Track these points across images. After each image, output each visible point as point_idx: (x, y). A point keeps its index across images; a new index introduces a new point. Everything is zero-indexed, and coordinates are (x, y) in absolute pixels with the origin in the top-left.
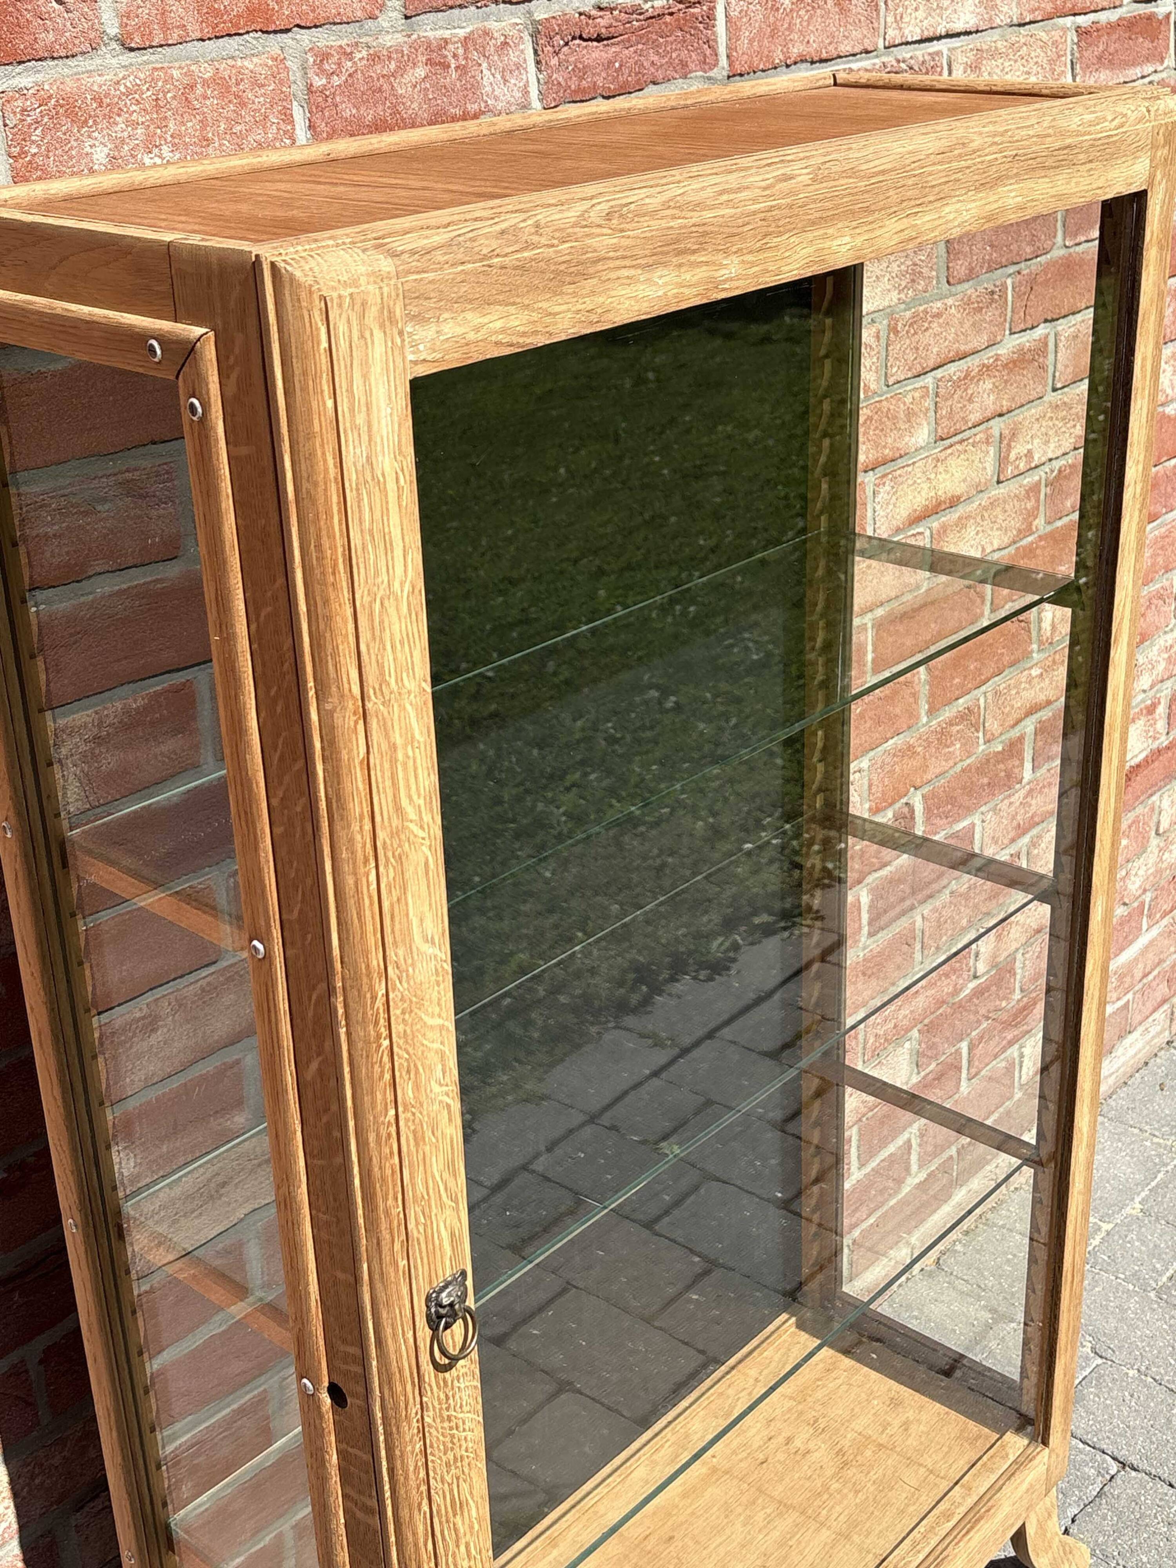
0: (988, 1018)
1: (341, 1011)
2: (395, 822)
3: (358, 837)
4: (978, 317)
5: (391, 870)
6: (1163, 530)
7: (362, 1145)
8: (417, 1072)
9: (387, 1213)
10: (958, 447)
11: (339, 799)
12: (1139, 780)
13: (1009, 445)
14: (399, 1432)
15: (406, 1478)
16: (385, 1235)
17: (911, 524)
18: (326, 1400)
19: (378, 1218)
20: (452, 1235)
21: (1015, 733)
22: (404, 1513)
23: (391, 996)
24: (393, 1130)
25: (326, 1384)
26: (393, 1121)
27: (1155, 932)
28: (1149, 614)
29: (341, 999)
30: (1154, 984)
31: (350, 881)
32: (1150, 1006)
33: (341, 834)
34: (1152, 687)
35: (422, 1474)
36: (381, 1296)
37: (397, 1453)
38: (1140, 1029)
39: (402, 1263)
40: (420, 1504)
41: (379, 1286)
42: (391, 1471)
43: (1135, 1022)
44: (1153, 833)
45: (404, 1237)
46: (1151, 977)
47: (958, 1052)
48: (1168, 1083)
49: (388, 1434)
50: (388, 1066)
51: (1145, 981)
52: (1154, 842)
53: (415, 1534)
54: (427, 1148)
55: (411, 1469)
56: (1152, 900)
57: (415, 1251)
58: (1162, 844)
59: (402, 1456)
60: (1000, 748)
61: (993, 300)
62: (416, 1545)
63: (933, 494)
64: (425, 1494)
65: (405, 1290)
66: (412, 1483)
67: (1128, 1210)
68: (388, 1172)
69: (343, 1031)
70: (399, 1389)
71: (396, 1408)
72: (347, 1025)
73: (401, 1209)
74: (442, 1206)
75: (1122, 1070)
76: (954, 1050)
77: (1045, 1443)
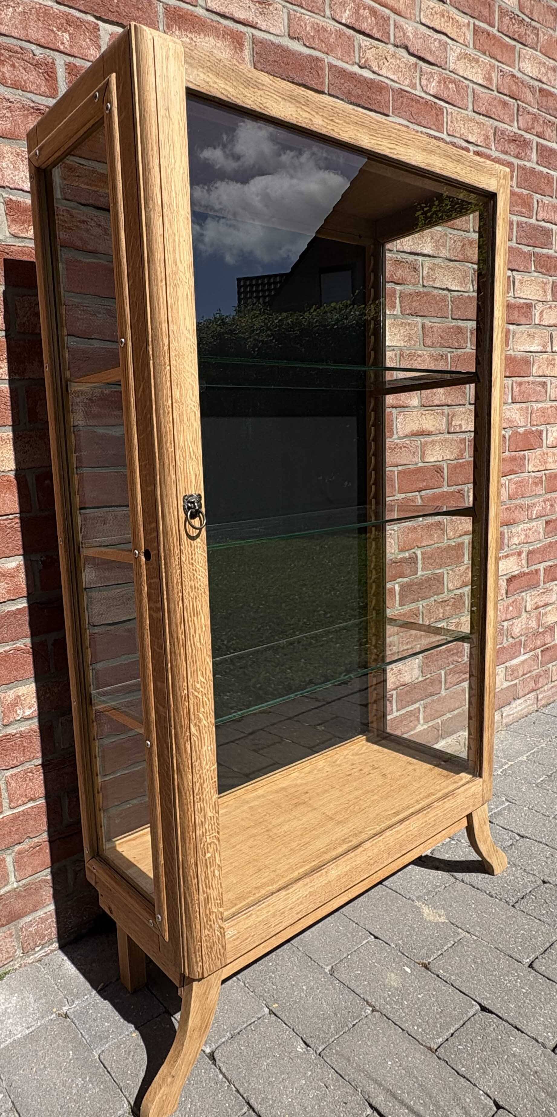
0: (453, 664)
1: (151, 352)
2: (174, 269)
3: (159, 269)
4: (436, 363)
5: (171, 288)
6: (520, 479)
7: (158, 417)
8: (181, 388)
9: (167, 449)
10: (430, 412)
11: (151, 252)
12: (515, 584)
13: (452, 418)
14: (170, 562)
15: (173, 587)
16: (166, 461)
17: (412, 435)
18: (143, 558)
19: (164, 452)
20: (196, 475)
21: (460, 540)
22: (172, 606)
23: (171, 345)
24: (170, 410)
25: (143, 550)
26: (170, 406)
27: (527, 656)
28: (516, 512)
29: (151, 347)
30: (528, 680)
31: (155, 289)
32: (527, 690)
33: (152, 267)
34: (519, 544)
35: (180, 587)
36: (164, 493)
37: (170, 573)
38: (522, 700)
39: (173, 477)
40: (178, 602)
41: (163, 486)
42: (167, 583)
43: (521, 694)
44: (524, 610)
45: (174, 464)
46: (526, 676)
47: (440, 674)
48: (537, 722)
49: (166, 564)
50: (169, 379)
51: (524, 677)
52: (524, 615)
53: (176, 618)
54: (185, 426)
55: (175, 582)
56: (525, 641)
57: (178, 470)
58: (528, 616)
59: (171, 575)
60: (454, 544)
61: (442, 359)
62: (176, 624)
63: (420, 426)
64: (181, 598)
65: (174, 490)
66: (176, 591)
67: (520, 758)
68: (168, 430)
69: (151, 362)
70: (171, 539)
71: (169, 550)
72: (153, 360)
73: (173, 449)
74: (192, 459)
75: (515, 715)
76: (438, 672)
77: (481, 776)
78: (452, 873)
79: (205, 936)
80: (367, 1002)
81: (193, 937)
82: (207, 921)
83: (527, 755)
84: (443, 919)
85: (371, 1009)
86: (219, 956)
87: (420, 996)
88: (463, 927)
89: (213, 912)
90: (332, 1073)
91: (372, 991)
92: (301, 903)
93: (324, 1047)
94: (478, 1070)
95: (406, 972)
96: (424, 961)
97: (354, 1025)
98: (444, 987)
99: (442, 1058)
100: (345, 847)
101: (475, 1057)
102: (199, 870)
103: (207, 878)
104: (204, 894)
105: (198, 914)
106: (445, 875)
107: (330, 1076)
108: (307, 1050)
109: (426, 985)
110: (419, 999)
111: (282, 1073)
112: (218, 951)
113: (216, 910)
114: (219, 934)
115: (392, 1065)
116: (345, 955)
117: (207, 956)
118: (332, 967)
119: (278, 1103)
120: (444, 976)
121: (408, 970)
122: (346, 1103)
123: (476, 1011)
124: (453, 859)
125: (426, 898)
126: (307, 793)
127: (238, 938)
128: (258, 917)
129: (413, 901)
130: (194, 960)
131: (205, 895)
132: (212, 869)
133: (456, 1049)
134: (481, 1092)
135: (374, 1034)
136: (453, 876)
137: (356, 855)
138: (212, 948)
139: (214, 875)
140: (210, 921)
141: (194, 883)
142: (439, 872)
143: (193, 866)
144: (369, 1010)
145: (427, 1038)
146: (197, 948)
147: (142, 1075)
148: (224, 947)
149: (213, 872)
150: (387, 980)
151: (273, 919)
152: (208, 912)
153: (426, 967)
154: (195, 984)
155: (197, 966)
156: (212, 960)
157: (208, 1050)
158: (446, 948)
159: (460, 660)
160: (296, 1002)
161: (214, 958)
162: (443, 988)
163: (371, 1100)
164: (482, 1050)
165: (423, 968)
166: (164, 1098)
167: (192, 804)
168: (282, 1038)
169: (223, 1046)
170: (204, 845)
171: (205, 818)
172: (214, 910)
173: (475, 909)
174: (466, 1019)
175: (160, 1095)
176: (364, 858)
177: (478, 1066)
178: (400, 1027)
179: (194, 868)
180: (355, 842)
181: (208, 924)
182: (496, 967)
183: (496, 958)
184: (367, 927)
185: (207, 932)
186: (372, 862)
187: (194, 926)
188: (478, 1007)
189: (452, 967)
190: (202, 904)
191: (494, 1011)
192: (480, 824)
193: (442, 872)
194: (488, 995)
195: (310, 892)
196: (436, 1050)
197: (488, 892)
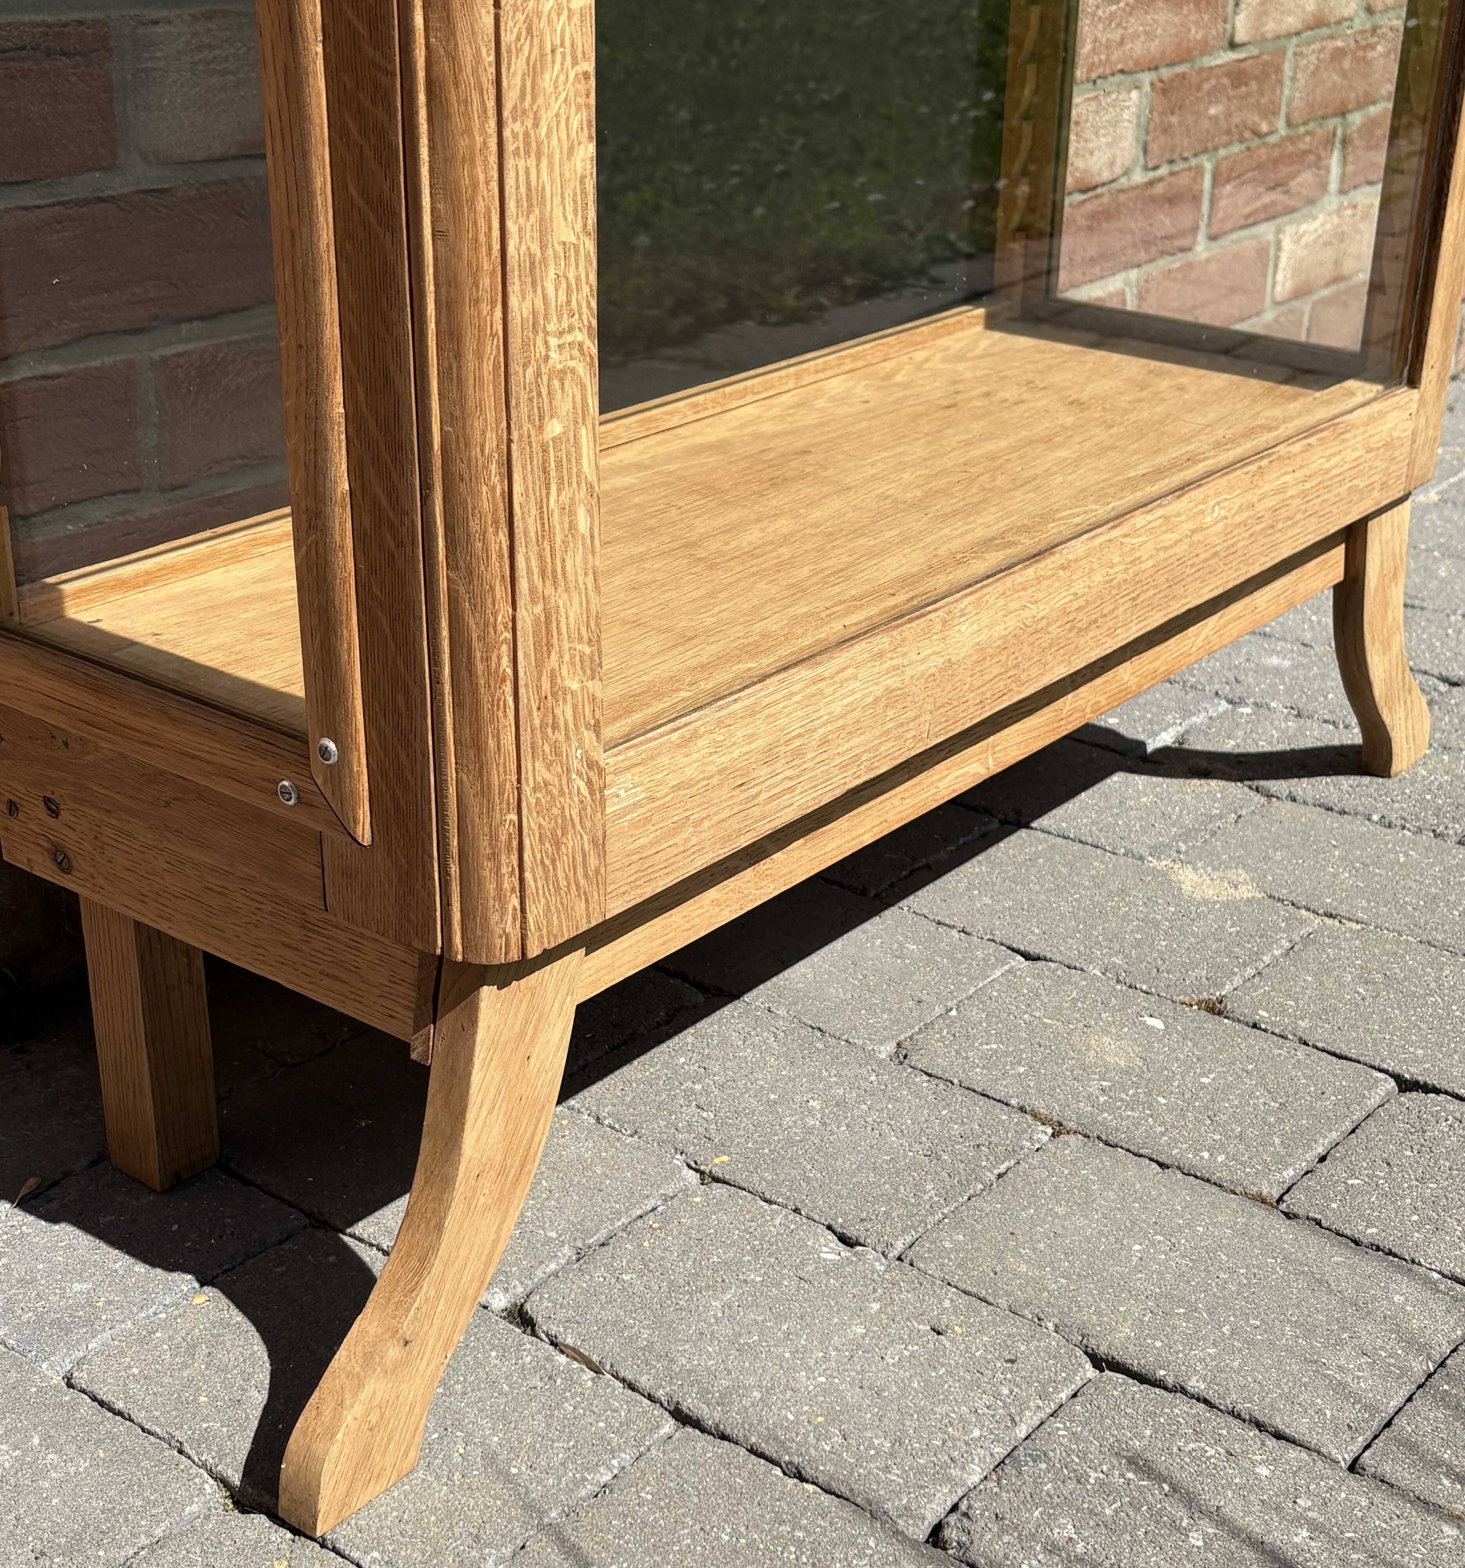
0: (1241, 139)
76: (1194, 162)
77: (1413, 382)
78: (1255, 783)
79: (535, 790)
80: (1035, 1116)
81: (485, 792)
82: (543, 726)
83: (1440, 488)
84: (1246, 892)
85: (1050, 1131)
86: (582, 882)
87: (1205, 1080)
88: (1314, 905)
89: (565, 691)
90: (949, 1299)
91: (1045, 1085)
92: (858, 728)
93: (909, 1239)
94: (1419, 1226)
95: (1150, 1029)
96: (1205, 995)
97: (1000, 1176)
98: (1282, 1051)
99: (1301, 1212)
100: (994, 559)
101: (1403, 1198)
102: (517, 488)
103: (546, 532)
104: (534, 602)
105: (508, 688)
106: (1236, 790)
107: (947, 1304)
108: (856, 1254)
109: (1220, 1051)
110: (1203, 1087)
111: (781, 1318)
112: (579, 858)
113: (575, 686)
114: (585, 791)
115: (1145, 1251)
116: (938, 1010)
117: (540, 872)
118: (899, 1045)
119: (783, 1392)
120: (1273, 1024)
121: (1157, 1023)
122: (1012, 1361)
123: (1388, 1094)
124: (1252, 749)
125: (1183, 848)
126: (805, 452)
127: (648, 820)
128: (717, 747)
129: (1141, 858)
130: (491, 887)
131: (539, 609)
132: (565, 497)
133: (1341, 1188)
134: (1436, 1276)
135: (1071, 1188)
136: (1257, 790)
137: (1039, 580)
138: (557, 844)
139: (573, 526)
140: (555, 727)
141: (493, 548)
142: (1213, 783)
143: (494, 467)
144: (1043, 1134)
145: (1248, 1174)
146: (503, 838)
147: (258, 1398)
148: (600, 845)
149: (569, 511)
150: (1092, 1053)
151: (764, 771)
152: (546, 685)
153: (1215, 1009)
154: (487, 993)
155: (503, 912)
156: (558, 889)
157: (500, 1301)
158: (1267, 959)
159: (1264, 127)
160: (790, 1142)
161: (563, 883)
162: (1276, 1052)
163: (1093, 1343)
164: (1421, 1180)
165: (1203, 1013)
166: (374, 1418)
167: (493, 159)
168: (763, 1236)
169: (552, 1281)
170: (538, 374)
171: (543, 247)
172: (567, 683)
173: (1343, 859)
174: (1358, 1116)
175: (358, 1409)
176: (1061, 599)
177: (1415, 1218)
178: (1151, 1159)
179: (495, 479)
180: (1027, 544)
181: (545, 738)
182: (1433, 985)
183: (1431, 965)
184: (998, 935)
185: (543, 773)
186: (1083, 619)
187: (491, 743)
188: (1392, 1084)
189: (1296, 1000)
190: (526, 646)
191: (1444, 1085)
192: (1382, 575)
193: (1222, 783)
194: (1420, 1052)
195: (889, 691)
196: (1280, 1200)
197: (1375, 818)
